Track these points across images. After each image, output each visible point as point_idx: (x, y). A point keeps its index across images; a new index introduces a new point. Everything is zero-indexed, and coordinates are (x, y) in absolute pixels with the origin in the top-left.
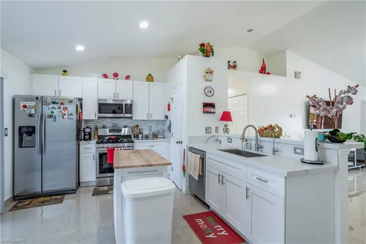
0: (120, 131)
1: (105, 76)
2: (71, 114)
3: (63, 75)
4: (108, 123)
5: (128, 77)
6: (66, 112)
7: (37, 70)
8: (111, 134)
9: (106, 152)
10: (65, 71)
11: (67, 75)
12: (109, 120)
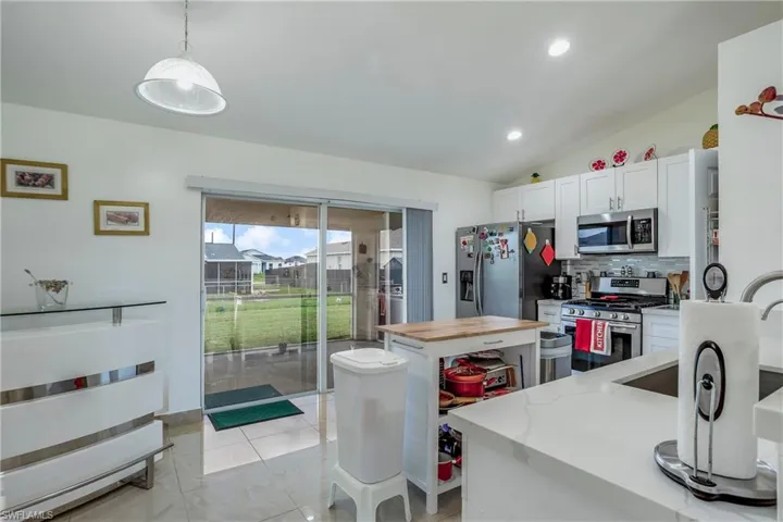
0: (635, 283)
1: (599, 165)
2: (512, 251)
3: (532, 182)
4: (616, 265)
5: (649, 155)
6: (505, 249)
7: (505, 182)
8: (616, 290)
9: (575, 325)
10: (535, 175)
11: (539, 181)
12: (616, 259)
